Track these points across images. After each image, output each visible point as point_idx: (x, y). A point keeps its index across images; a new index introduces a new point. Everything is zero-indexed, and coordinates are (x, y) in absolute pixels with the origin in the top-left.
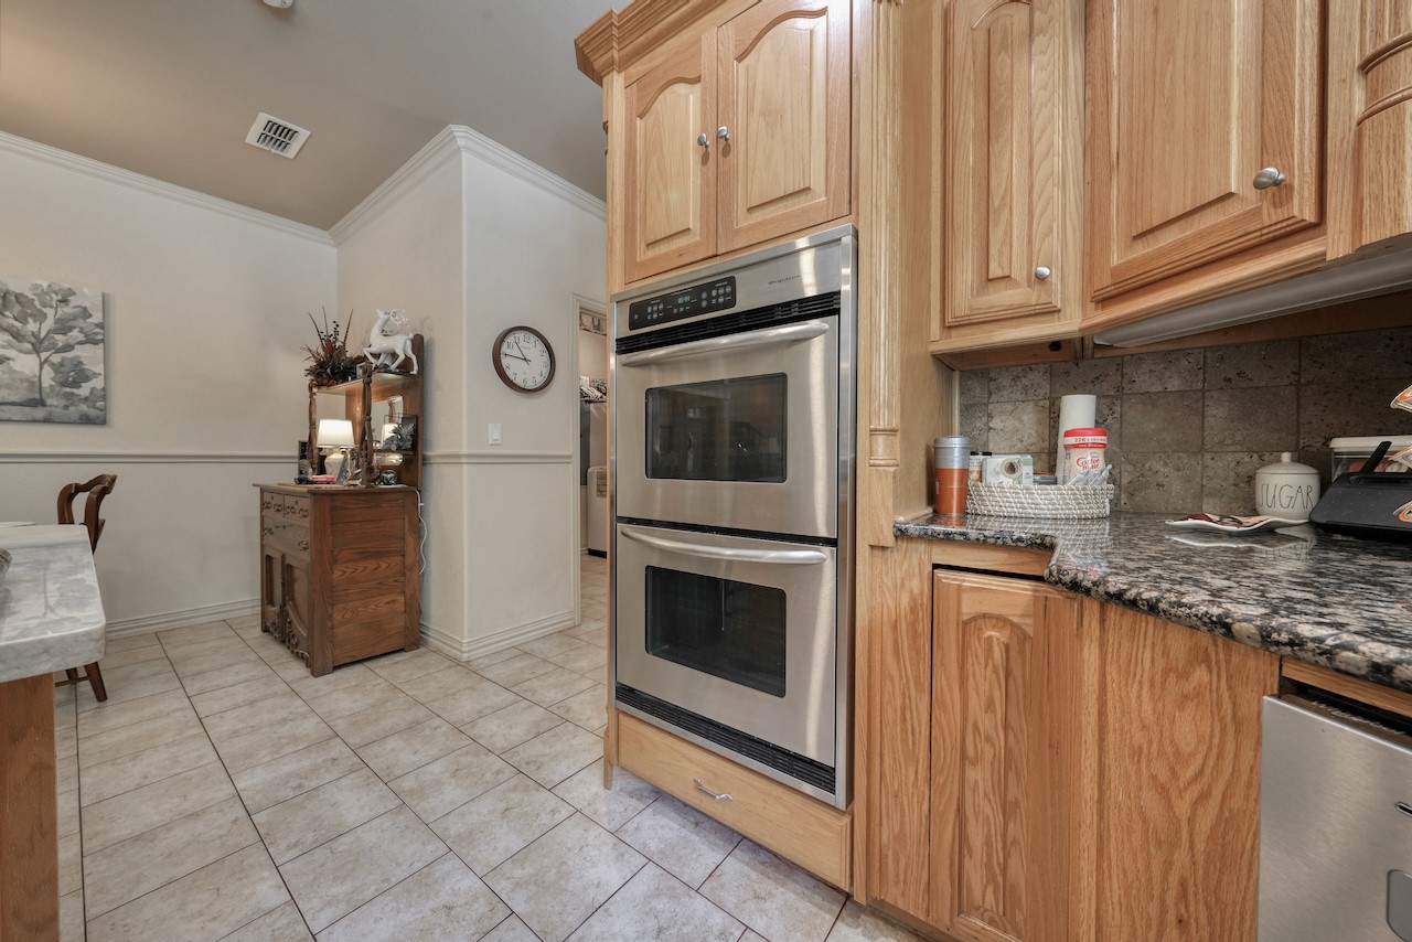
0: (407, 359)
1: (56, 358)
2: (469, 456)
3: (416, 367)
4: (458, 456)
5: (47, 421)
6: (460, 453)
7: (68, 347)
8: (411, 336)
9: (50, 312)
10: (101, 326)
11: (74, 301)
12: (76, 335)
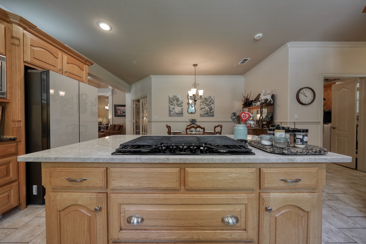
0: (271, 100)
1: (209, 107)
2: (290, 122)
3: (272, 102)
4: (287, 122)
5: (208, 116)
6: (288, 122)
7: (210, 105)
8: (271, 95)
9: (209, 100)
10: (213, 101)
11: (211, 98)
12: (211, 103)
